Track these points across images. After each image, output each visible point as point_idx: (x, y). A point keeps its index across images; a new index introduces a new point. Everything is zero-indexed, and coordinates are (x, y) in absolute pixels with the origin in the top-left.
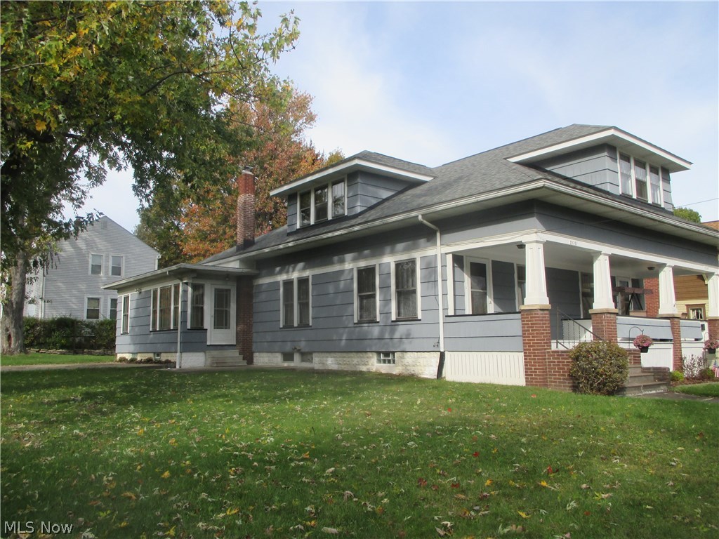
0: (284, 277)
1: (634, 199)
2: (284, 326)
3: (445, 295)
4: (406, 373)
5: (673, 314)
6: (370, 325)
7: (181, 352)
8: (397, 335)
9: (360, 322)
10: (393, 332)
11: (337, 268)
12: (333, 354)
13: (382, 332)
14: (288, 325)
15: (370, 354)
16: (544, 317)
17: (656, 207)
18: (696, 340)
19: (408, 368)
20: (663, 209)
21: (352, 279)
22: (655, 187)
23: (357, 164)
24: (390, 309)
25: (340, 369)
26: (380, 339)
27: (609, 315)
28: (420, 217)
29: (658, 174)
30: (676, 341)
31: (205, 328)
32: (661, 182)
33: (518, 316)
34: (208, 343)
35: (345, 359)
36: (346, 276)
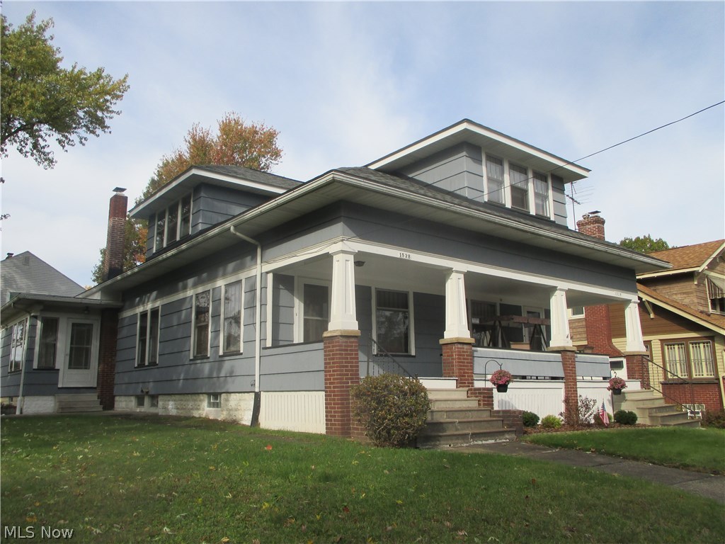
0: (140, 310)
1: (508, 209)
2: (138, 365)
3: (263, 322)
4: (229, 419)
5: (564, 347)
6: (203, 361)
7: (23, 396)
8: (223, 374)
9: (195, 358)
10: (219, 369)
11: (181, 296)
12: (173, 397)
13: (211, 371)
14: (141, 365)
15: (202, 397)
16: (348, 346)
17: (542, 220)
18: (604, 378)
19: (231, 413)
20: (554, 222)
21: (191, 308)
22: (542, 197)
23: (194, 174)
24: (219, 342)
25: (178, 414)
26: (210, 378)
27: (459, 346)
28: (232, 228)
29: (546, 181)
30: (569, 380)
31: (56, 368)
32: (550, 192)
33: (321, 345)
34: (60, 386)
35: (182, 402)
36: (187, 305)
